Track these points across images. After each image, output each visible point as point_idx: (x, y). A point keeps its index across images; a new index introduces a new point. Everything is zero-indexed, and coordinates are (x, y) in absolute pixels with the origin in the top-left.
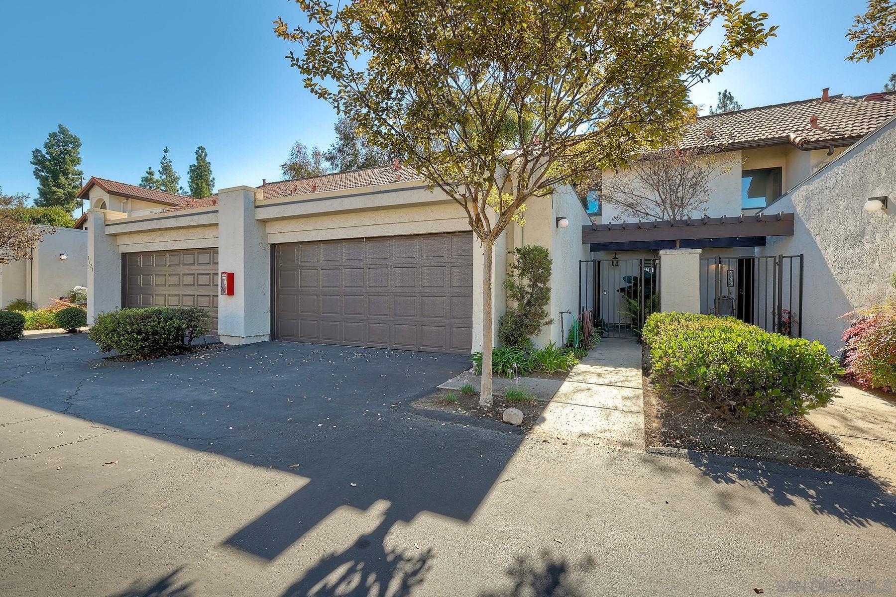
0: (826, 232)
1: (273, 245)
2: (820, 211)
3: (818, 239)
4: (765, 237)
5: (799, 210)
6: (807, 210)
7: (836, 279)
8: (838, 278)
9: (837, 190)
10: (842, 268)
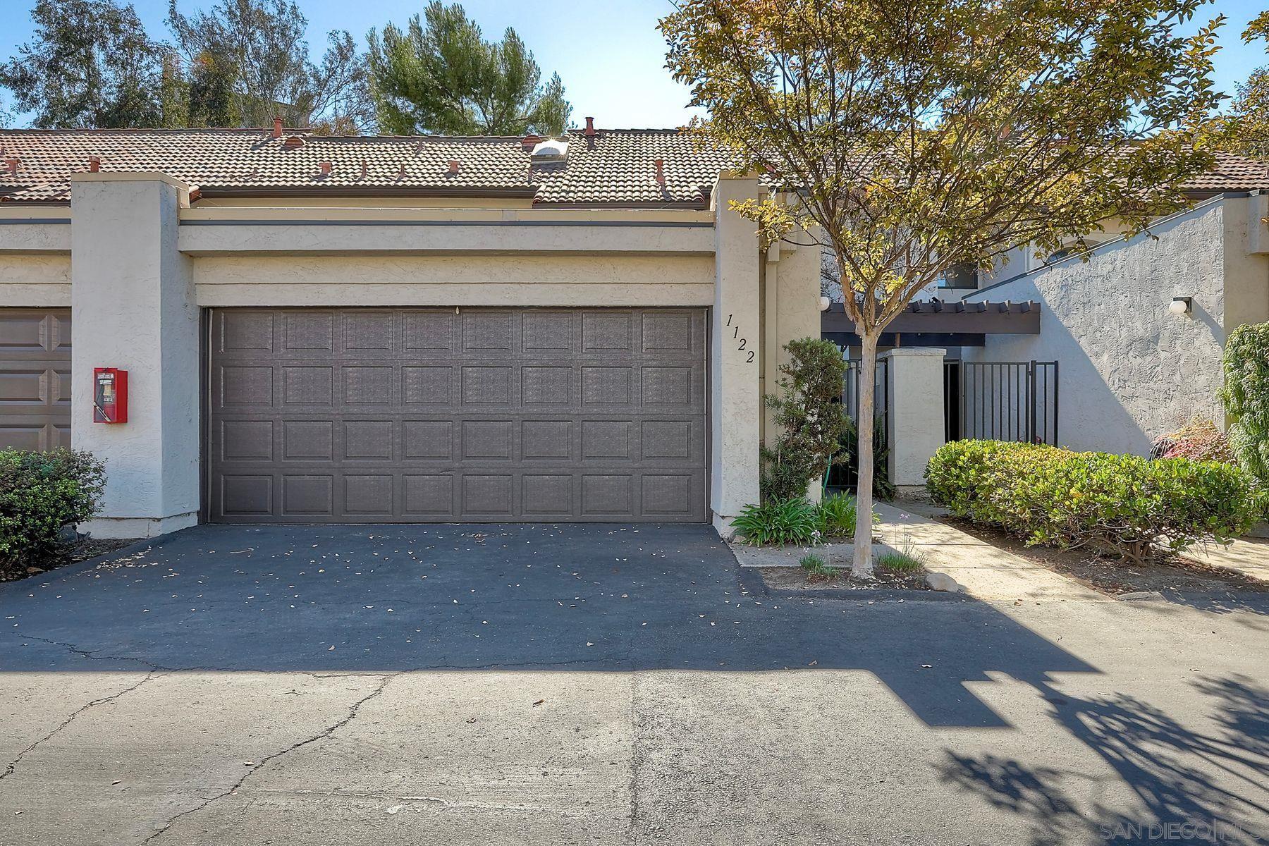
0: (1098, 334)
1: (205, 311)
2: (1087, 304)
3: (1083, 342)
4: (984, 334)
5: (1050, 299)
6: (1064, 301)
7: (1116, 395)
8: (1118, 394)
9: (1115, 281)
10: (1125, 381)
